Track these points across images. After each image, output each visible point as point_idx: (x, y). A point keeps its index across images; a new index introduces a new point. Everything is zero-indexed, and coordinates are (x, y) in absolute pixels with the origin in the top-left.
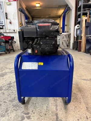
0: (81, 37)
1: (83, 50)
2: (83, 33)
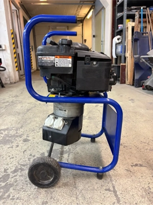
0: (125, 58)
1: (129, 80)
2: (129, 52)
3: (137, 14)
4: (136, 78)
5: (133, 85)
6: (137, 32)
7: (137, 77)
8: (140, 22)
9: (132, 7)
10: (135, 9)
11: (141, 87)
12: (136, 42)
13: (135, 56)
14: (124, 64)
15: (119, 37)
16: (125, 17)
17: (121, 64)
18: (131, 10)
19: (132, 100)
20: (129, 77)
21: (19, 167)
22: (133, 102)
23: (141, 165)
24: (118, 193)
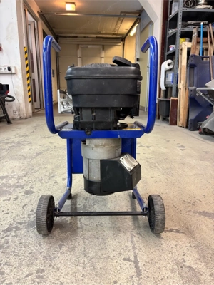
0: (177, 90)
1: (181, 121)
2: (182, 82)
3: (195, 31)
4: (190, 118)
5: (187, 127)
6: (195, 56)
7: (192, 117)
8: (198, 42)
9: (189, 22)
10: (193, 24)
11: (198, 130)
12: (192, 70)
13: (190, 88)
14: (176, 98)
15: (170, 61)
16: (179, 35)
17: (172, 98)
18: (187, 26)
19: (182, 146)
20: (181, 117)
21: (14, 225)
22: (182, 150)
23: (178, 231)
24: (140, 264)
